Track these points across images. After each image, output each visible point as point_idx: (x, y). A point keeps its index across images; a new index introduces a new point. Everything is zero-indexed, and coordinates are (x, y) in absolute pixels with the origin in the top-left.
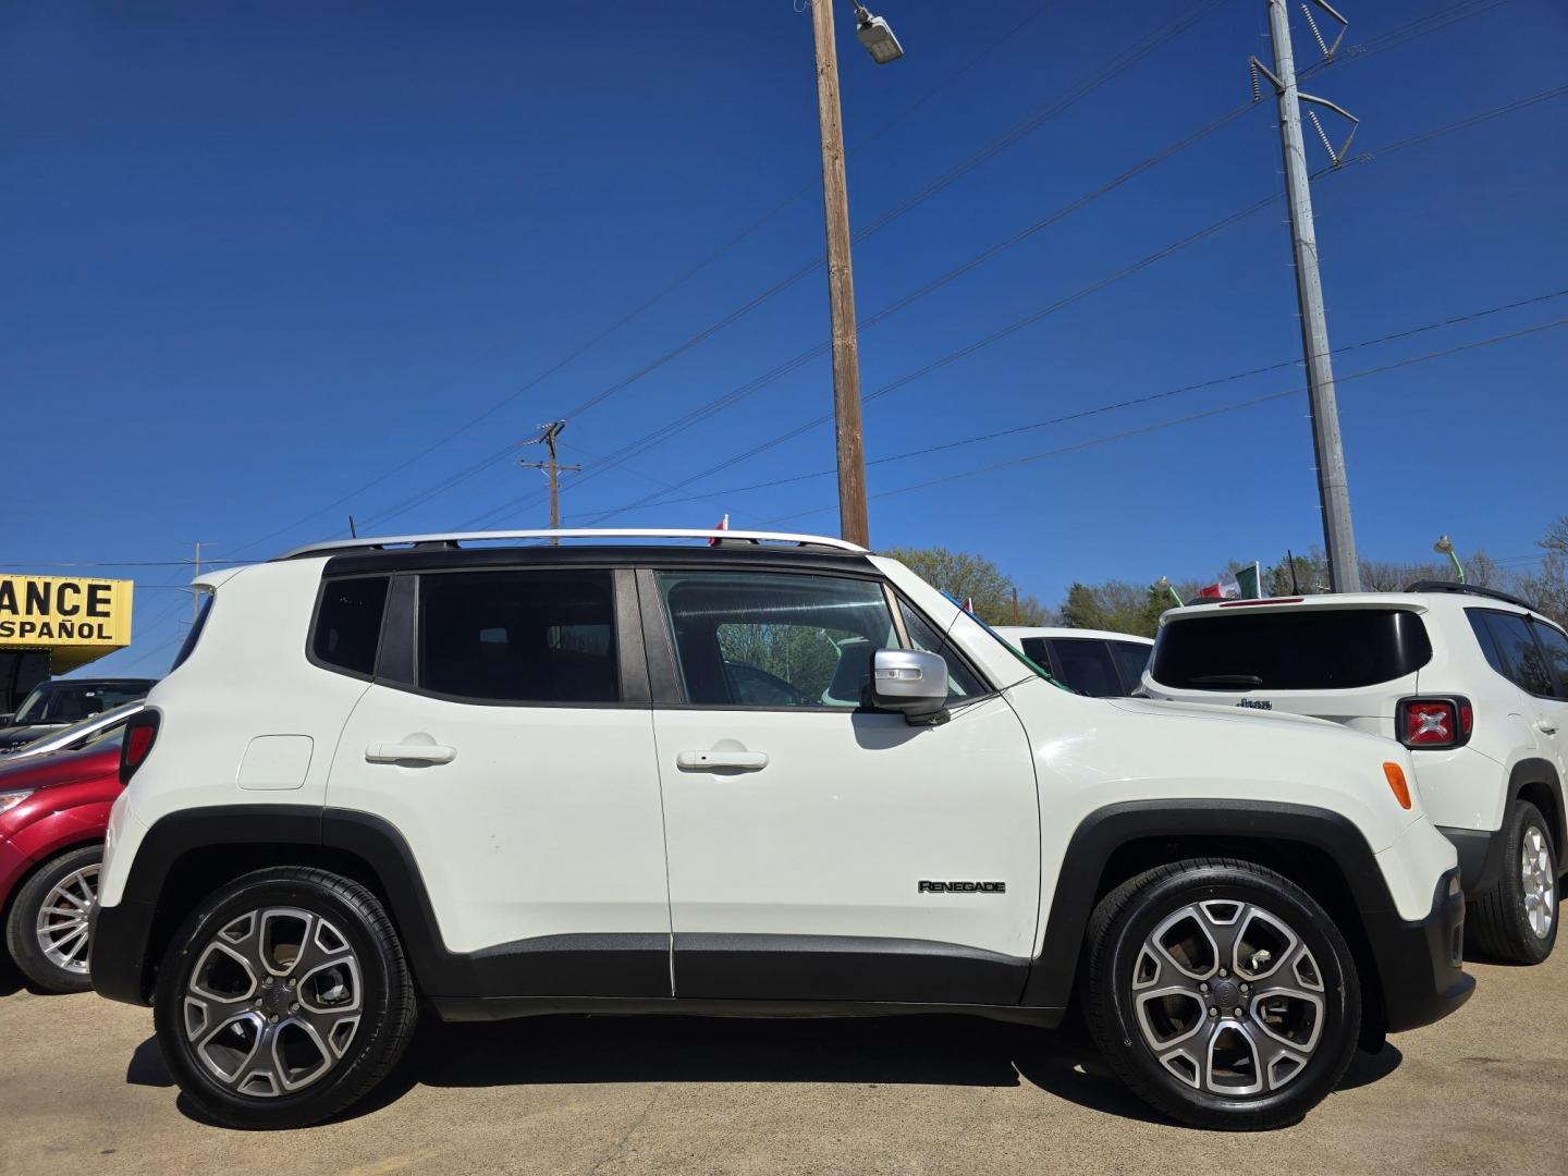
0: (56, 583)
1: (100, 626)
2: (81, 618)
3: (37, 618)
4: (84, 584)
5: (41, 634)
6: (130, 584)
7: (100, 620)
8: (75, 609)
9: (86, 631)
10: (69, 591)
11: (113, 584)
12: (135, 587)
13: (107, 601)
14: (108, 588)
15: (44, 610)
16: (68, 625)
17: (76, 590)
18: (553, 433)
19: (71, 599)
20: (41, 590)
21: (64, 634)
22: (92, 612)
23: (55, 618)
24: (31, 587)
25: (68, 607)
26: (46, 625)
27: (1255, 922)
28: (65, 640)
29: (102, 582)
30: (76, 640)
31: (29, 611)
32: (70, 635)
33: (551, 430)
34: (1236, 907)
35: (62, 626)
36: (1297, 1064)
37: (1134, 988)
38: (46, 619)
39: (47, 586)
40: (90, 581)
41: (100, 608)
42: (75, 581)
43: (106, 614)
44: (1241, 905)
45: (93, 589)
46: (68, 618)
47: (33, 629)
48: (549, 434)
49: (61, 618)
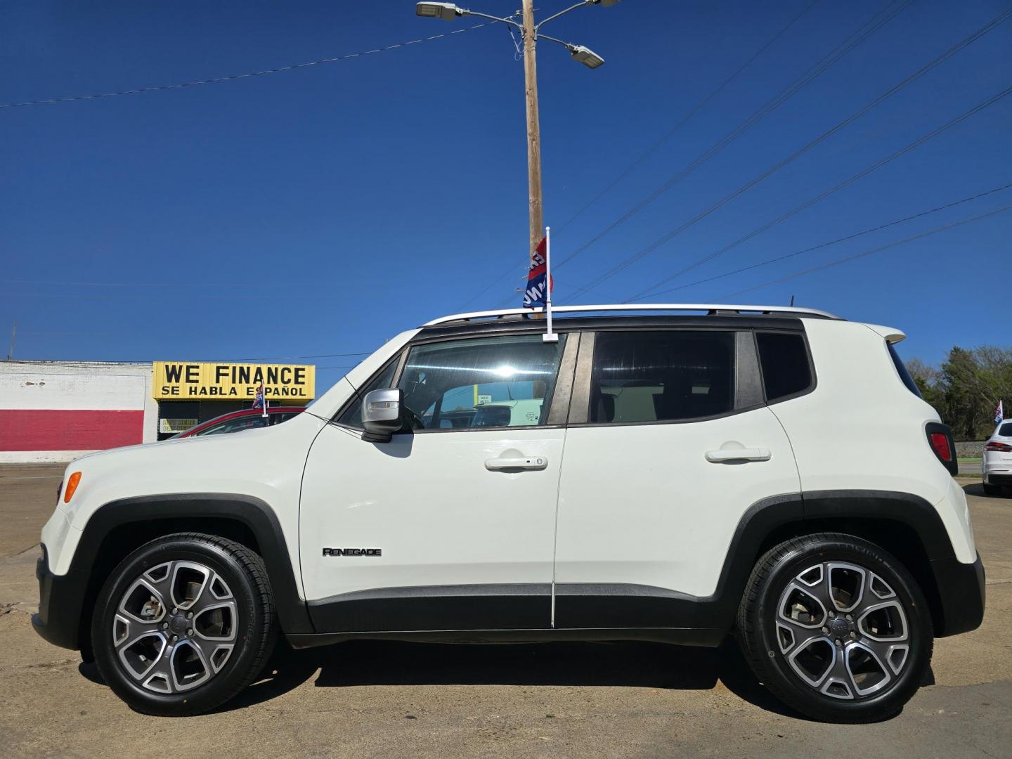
0: (280, 367)
1: (301, 389)
2: (292, 385)
3: (272, 385)
4: (293, 367)
5: (274, 394)
6: (313, 367)
7: (300, 386)
8: (289, 381)
9: (294, 392)
10: (286, 372)
11: (306, 367)
12: (316, 368)
13: (303, 376)
14: (303, 370)
15: (275, 382)
16: (286, 389)
17: (289, 371)
19: (287, 376)
20: (274, 371)
21: (284, 394)
22: (297, 382)
23: (280, 385)
24: (269, 369)
25: (286, 380)
26: (276, 389)
28: (285, 397)
29: (301, 367)
30: (290, 397)
31: (269, 382)
32: (287, 394)
35: (284, 390)
38: (276, 386)
39: (276, 369)
40: (295, 366)
41: (300, 380)
42: (288, 366)
43: (303, 383)
45: (297, 370)
46: (285, 385)
47: (270, 391)
49: (283, 385)
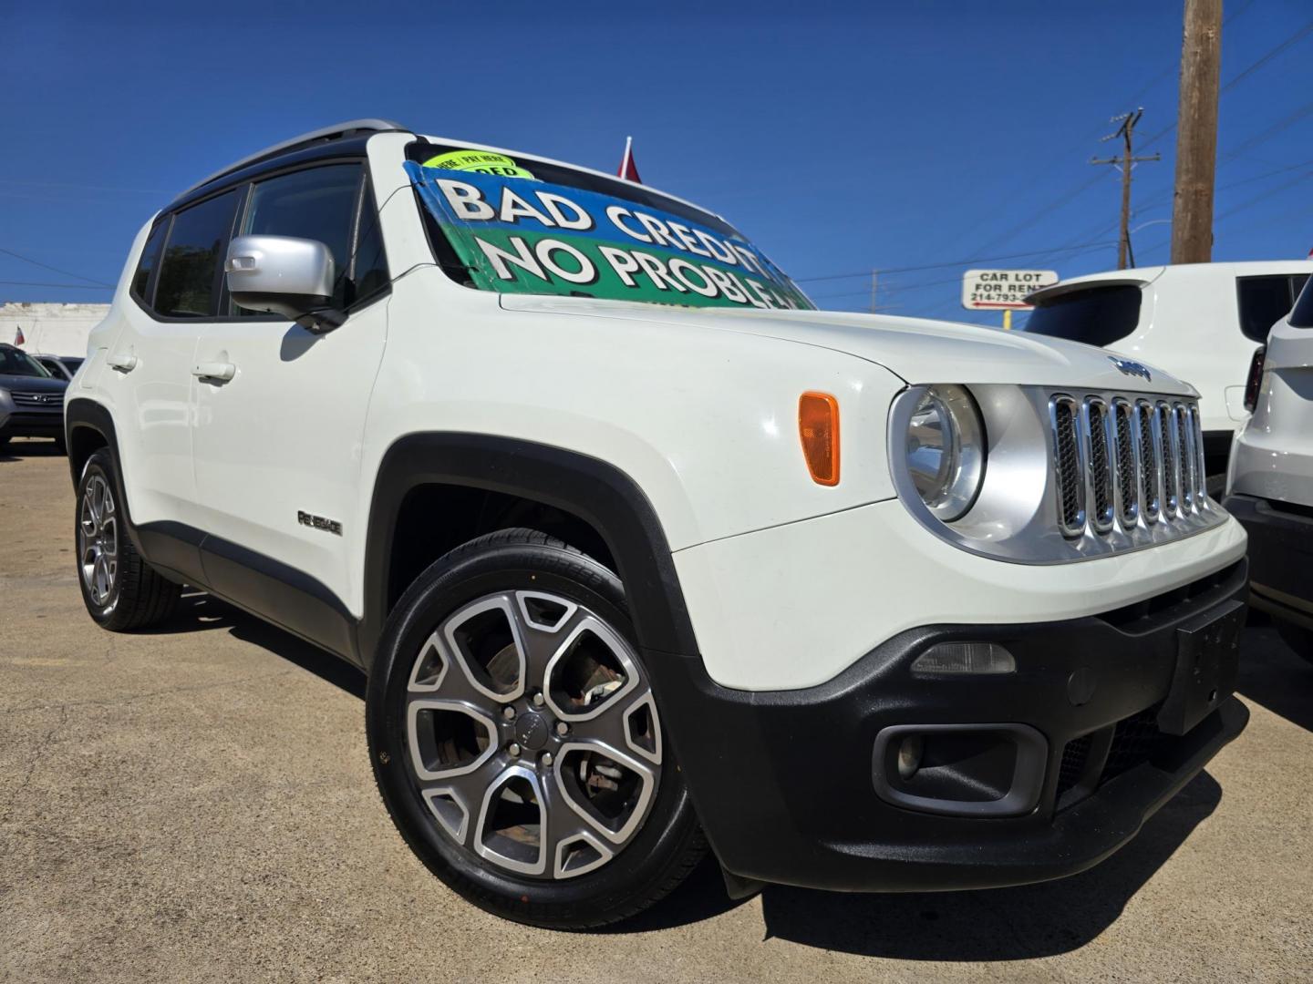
18: (1130, 123)
27: (588, 636)
33: (1128, 121)
34: (564, 609)
36: (598, 855)
37: (410, 688)
44: (572, 608)
48: (1125, 126)
